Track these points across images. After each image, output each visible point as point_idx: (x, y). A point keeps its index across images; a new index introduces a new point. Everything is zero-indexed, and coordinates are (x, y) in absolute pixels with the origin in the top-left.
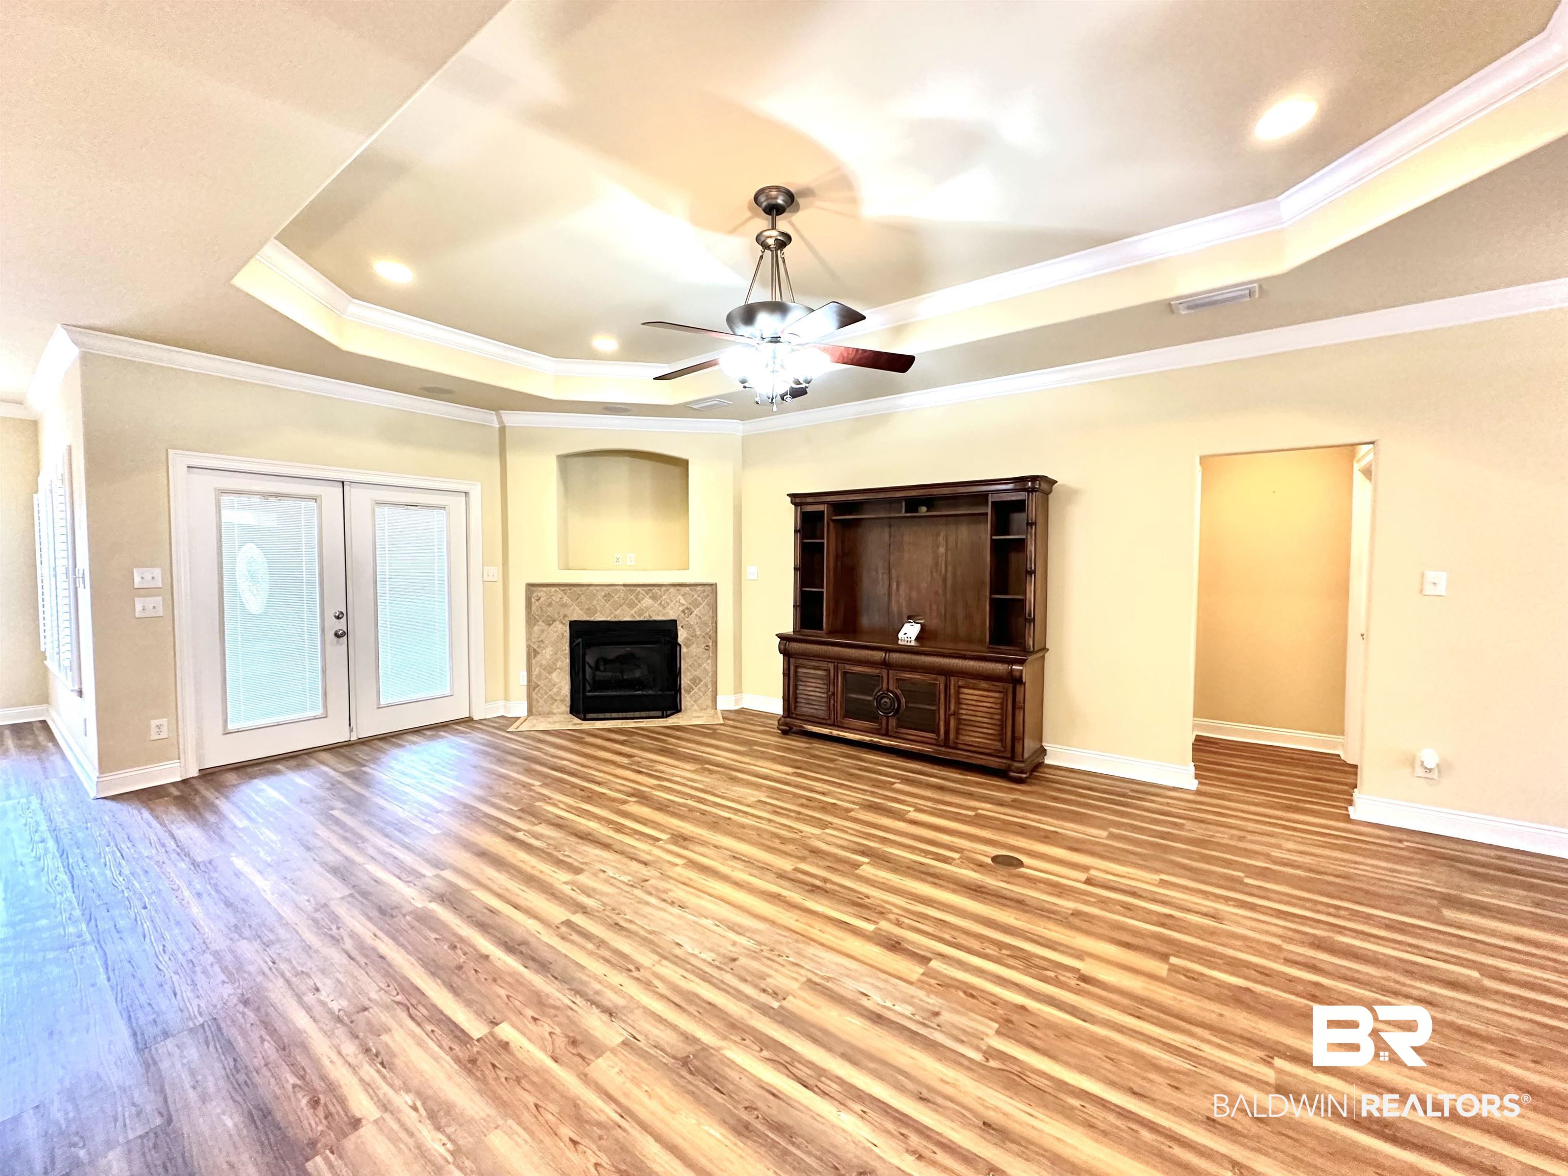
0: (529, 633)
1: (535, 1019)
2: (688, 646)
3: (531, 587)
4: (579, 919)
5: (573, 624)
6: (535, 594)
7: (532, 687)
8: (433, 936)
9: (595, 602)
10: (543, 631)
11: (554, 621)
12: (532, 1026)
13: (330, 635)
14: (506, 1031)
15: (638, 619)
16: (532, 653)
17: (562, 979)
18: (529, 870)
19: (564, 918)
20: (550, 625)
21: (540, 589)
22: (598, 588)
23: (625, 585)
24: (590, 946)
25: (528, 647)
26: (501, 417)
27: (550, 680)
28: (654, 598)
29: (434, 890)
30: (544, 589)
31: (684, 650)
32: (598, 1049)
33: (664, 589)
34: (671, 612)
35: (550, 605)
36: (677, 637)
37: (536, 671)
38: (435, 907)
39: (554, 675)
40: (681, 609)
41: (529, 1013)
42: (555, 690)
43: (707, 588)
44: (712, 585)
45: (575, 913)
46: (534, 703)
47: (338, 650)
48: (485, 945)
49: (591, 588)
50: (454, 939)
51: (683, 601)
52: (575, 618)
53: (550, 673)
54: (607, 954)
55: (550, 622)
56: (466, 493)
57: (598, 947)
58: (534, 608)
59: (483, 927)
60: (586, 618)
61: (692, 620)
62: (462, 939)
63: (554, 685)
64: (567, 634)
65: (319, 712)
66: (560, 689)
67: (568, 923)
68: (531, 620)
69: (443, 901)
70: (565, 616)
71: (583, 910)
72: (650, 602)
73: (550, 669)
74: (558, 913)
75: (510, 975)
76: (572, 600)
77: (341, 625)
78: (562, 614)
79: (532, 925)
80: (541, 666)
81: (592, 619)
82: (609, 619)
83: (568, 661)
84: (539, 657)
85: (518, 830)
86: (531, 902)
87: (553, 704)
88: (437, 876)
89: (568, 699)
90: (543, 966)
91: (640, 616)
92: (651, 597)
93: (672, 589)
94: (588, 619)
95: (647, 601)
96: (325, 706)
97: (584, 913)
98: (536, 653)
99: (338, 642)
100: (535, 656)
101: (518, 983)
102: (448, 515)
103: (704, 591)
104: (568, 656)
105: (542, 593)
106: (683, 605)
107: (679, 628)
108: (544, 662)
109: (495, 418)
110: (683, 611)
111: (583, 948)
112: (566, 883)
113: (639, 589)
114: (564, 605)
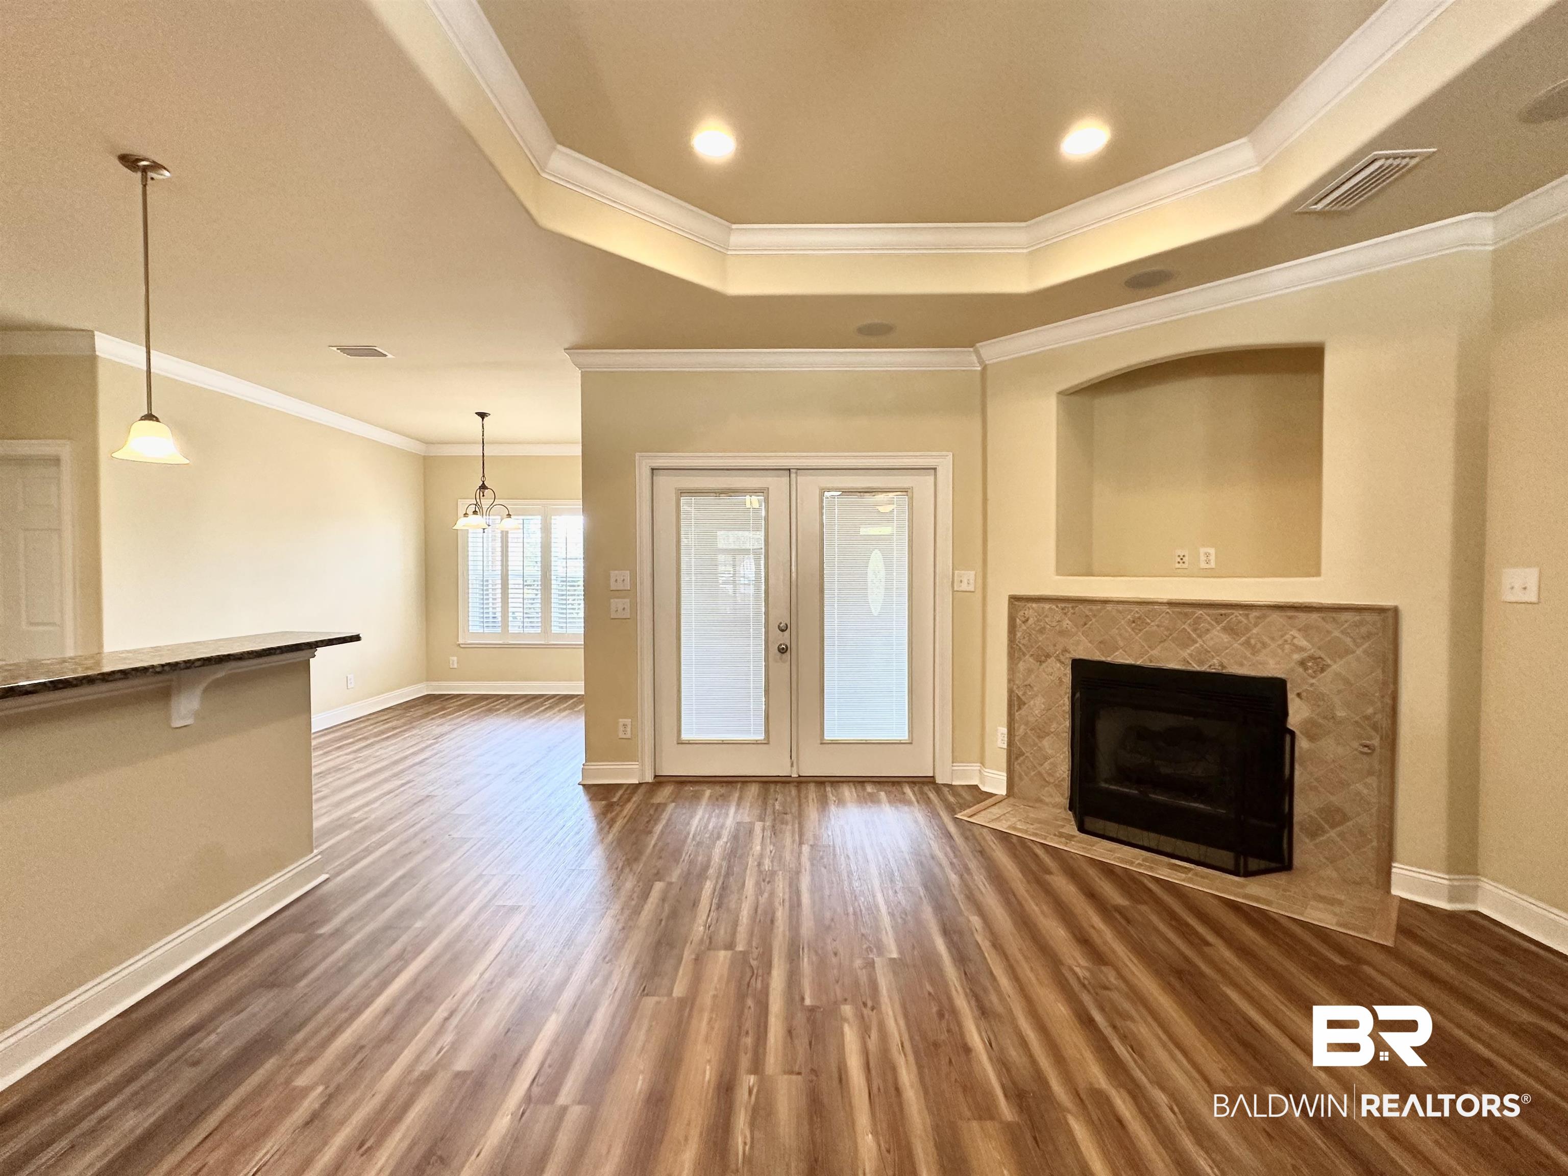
0: (1012, 670)
2: (1312, 738)
3: (1015, 600)
5: (1077, 665)
6: (1021, 613)
7: (1013, 755)
9: (1114, 631)
10: (1030, 671)
11: (1048, 656)
13: (774, 649)
15: (1197, 668)
16: (1015, 703)
20: (1041, 662)
21: (1029, 605)
22: (1120, 607)
23: (1171, 604)
25: (1011, 692)
26: (980, 355)
27: (1040, 749)
28: (1230, 630)
30: (1034, 605)
31: (1302, 744)
33: (1254, 614)
34: (1271, 662)
35: (1042, 631)
36: (1285, 714)
37: (1021, 730)
39: (1046, 743)
40: (1297, 657)
42: (1047, 765)
43: (1368, 617)
44: (1381, 610)
46: (1016, 779)
47: (782, 668)
49: (1109, 607)
51: (1303, 643)
52: (1082, 653)
53: (1040, 737)
55: (1042, 658)
56: (935, 469)
58: (1019, 635)
60: (1098, 656)
61: (1325, 683)
63: (1046, 758)
64: (1068, 680)
65: (761, 737)
66: (1054, 765)
68: (1014, 652)
70: (1065, 650)
72: (1225, 638)
73: (1041, 732)
76: (1076, 626)
77: (784, 638)
78: (1060, 648)
80: (1027, 724)
81: (1109, 659)
82: (1139, 663)
83: (1068, 723)
84: (1023, 712)
87: (1043, 787)
89: (1066, 784)
91: (1201, 663)
92: (1224, 629)
93: (1275, 616)
94: (1103, 659)
95: (1217, 636)
96: (767, 732)
98: (1021, 704)
99: (781, 659)
100: (1020, 708)
102: (911, 499)
103: (1357, 625)
104: (1068, 716)
105: (1031, 610)
106: (1302, 649)
107: (1291, 696)
108: (1032, 719)
109: (974, 358)
110: (1302, 663)
113: (1199, 612)
114: (1062, 633)
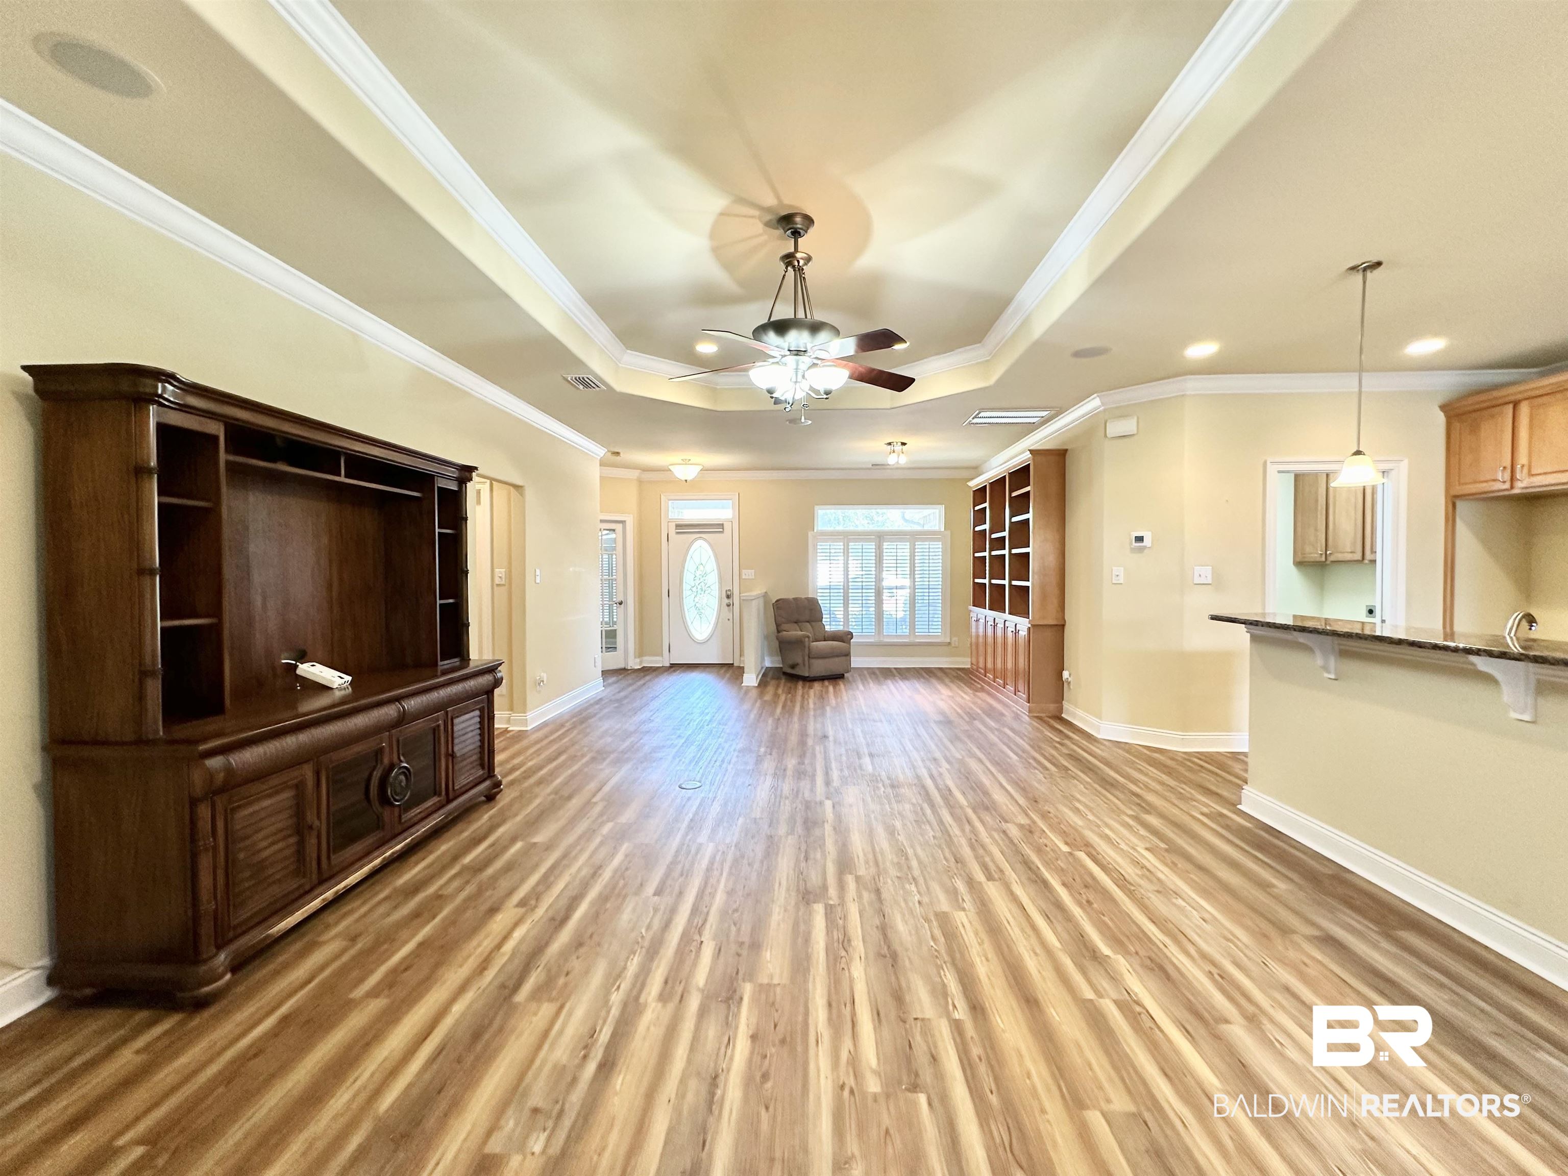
1: (1046, 846)
4: (980, 876)
8: (1106, 919)
12: (1048, 843)
14: (1065, 849)
17: (1018, 852)
18: (987, 945)
19: (990, 883)
24: (987, 859)
29: (1103, 972)
32: (1021, 827)
38: (1106, 950)
41: (1048, 849)
45: (980, 883)
48: (1064, 894)
50: (1088, 909)
54: (981, 851)
57: (982, 857)
59: (1059, 906)
62: (1080, 905)
67: (990, 878)
69: (1094, 951)
71: (971, 882)
74: (993, 890)
75: (1051, 868)
79: (1018, 890)
85: (957, 1027)
86: (1007, 907)
88: (1100, 995)
90: (1027, 864)
97: (971, 879)
101: (1047, 864)
111: (993, 860)
112: (964, 909)
